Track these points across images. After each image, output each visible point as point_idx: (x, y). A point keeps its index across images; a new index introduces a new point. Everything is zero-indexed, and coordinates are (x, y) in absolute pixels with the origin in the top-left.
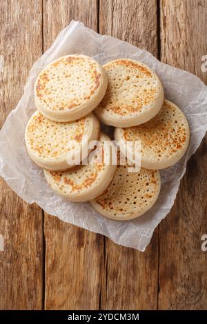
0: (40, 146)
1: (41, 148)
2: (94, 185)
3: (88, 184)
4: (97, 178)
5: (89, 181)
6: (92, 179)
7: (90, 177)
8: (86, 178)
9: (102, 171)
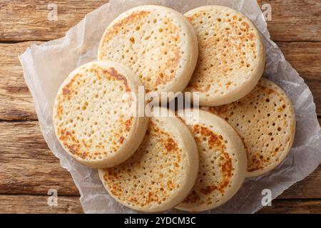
0: (147, 195)
1: (150, 195)
2: (235, 165)
3: (229, 171)
4: (231, 156)
5: (227, 167)
6: (227, 163)
7: (222, 162)
8: (221, 168)
9: (227, 145)
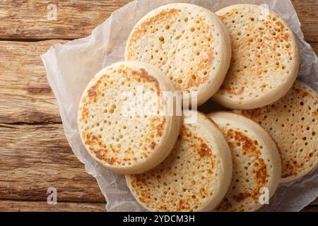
0: (177, 203)
1: (181, 202)
2: (270, 171)
3: (264, 178)
4: (266, 162)
5: (261, 173)
6: (262, 169)
7: (256, 169)
8: (255, 174)
9: (262, 151)
